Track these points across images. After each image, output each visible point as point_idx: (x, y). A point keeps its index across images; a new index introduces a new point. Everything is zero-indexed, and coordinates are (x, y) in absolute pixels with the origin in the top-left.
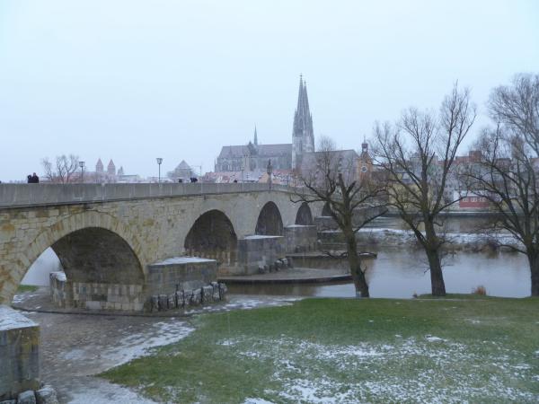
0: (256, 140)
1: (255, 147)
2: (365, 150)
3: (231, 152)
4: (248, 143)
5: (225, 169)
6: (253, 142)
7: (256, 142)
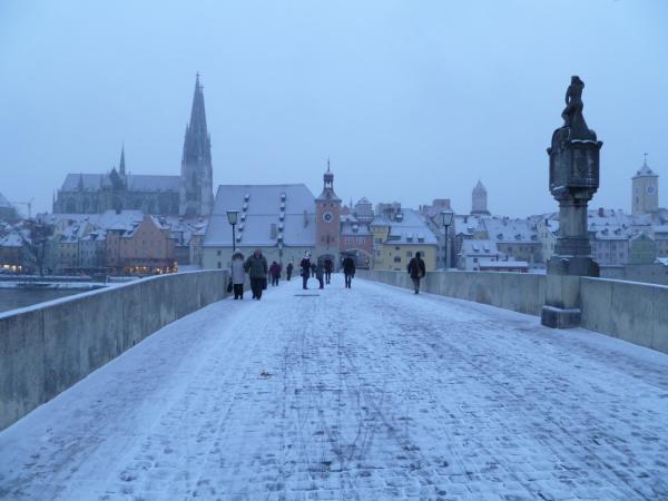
0: (122, 166)
1: (122, 177)
2: (328, 186)
3: (81, 184)
4: (110, 171)
5: (71, 209)
6: (118, 170)
7: (123, 171)
